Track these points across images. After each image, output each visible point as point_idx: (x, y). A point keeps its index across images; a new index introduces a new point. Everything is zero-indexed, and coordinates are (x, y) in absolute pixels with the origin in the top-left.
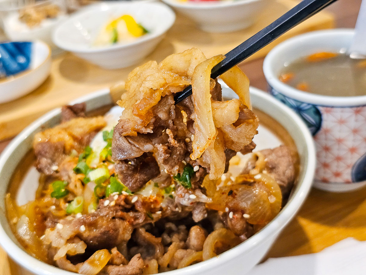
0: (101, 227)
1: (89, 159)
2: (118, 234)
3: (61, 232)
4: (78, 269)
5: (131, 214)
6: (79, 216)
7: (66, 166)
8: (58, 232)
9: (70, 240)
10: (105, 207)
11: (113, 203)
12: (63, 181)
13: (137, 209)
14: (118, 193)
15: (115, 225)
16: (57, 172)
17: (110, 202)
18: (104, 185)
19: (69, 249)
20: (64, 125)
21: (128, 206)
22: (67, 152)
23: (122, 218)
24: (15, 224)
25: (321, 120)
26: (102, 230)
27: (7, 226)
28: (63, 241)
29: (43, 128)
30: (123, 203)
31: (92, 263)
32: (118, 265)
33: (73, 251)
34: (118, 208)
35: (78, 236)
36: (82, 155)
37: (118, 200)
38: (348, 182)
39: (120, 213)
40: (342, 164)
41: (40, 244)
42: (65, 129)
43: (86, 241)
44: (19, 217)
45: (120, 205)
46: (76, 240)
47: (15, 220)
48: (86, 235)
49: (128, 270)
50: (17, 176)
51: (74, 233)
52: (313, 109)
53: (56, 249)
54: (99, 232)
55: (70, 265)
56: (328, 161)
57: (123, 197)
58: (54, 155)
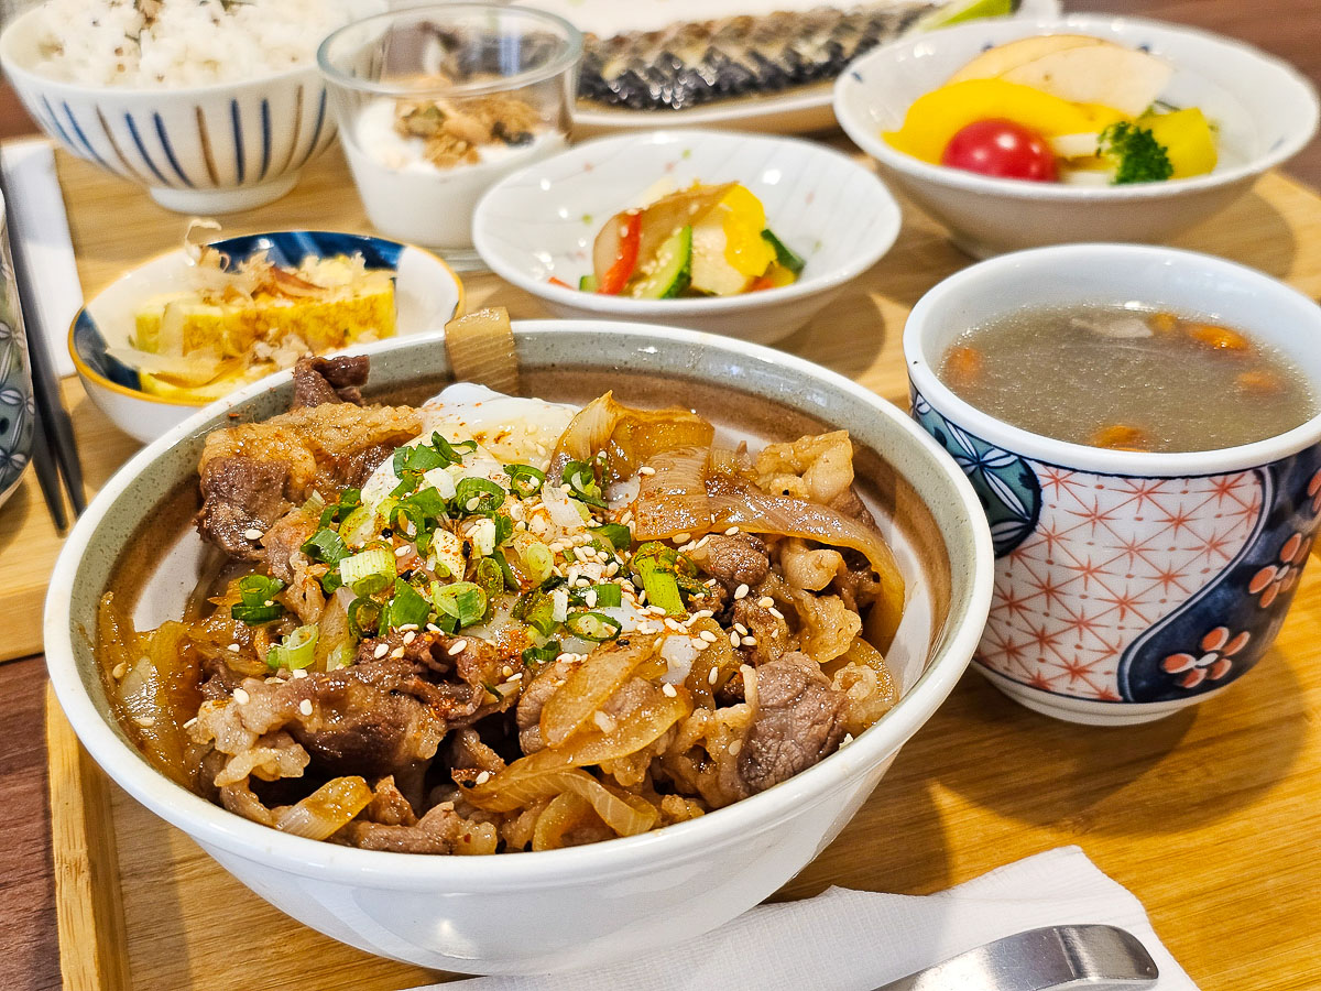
0: (357, 712)
1: (348, 522)
2: (400, 738)
3: (244, 712)
4: (275, 819)
5: (445, 689)
6: (299, 674)
7: (286, 535)
8: (237, 714)
9: (266, 738)
10: (376, 660)
11: (398, 653)
12: (272, 576)
13: (461, 676)
14: (415, 627)
15: (395, 712)
16: (257, 545)
17: (392, 648)
18: (378, 600)
19: (261, 762)
20: (295, 417)
21: (438, 666)
22: (294, 494)
23: (420, 698)
24: (117, 681)
25: (1038, 503)
26: (358, 720)
27: (96, 682)
28: (246, 739)
29: (233, 419)
30: (426, 655)
31: (317, 807)
32: (386, 823)
33: (270, 770)
34: (410, 668)
35: (289, 730)
36: (333, 509)
37: (412, 645)
38: (1105, 699)
39: (413, 682)
40: (1090, 640)
41: (181, 740)
42: (298, 429)
43: (309, 746)
44: (132, 662)
45: (416, 660)
46: (285, 740)
47: (117, 671)
48: (311, 727)
49: (413, 839)
50: (142, 550)
51: (281, 720)
52: (1019, 469)
53: (225, 758)
54: (350, 725)
55: (256, 807)
56: (1053, 626)
57: (427, 638)
58: (253, 499)
